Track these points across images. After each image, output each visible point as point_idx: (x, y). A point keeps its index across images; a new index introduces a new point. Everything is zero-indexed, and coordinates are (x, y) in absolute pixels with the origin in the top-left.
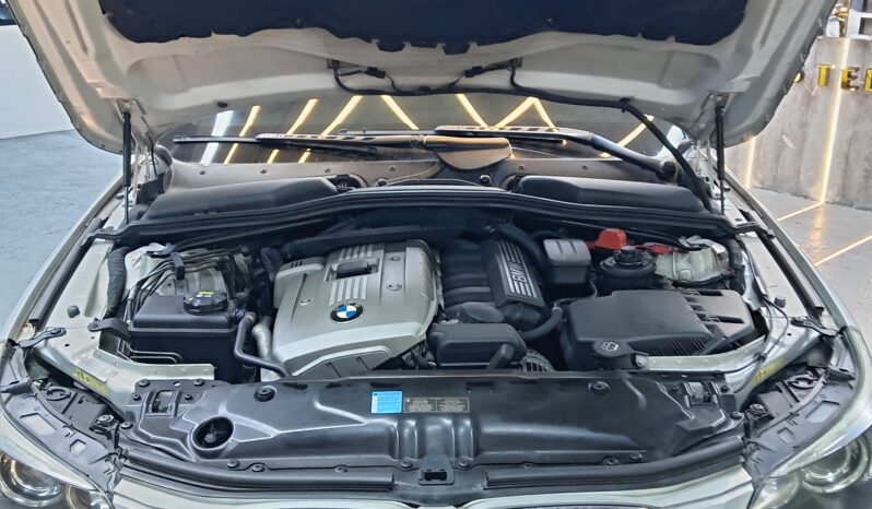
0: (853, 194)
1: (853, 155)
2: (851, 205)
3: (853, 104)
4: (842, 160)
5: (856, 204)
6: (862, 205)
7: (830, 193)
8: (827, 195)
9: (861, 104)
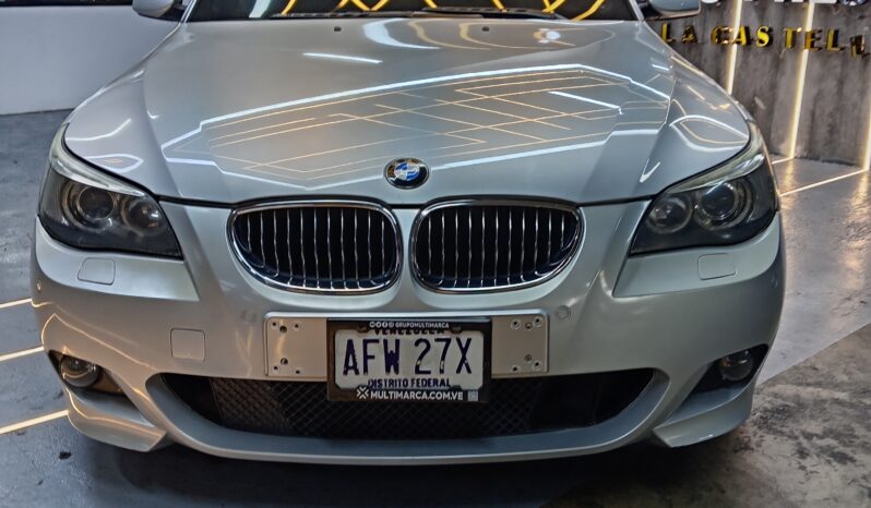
0: (819, 147)
1: (818, 113)
2: (817, 159)
3: (817, 65)
4: (808, 117)
5: (822, 158)
6: (828, 158)
7: (799, 148)
8: (796, 152)
9: (824, 64)
